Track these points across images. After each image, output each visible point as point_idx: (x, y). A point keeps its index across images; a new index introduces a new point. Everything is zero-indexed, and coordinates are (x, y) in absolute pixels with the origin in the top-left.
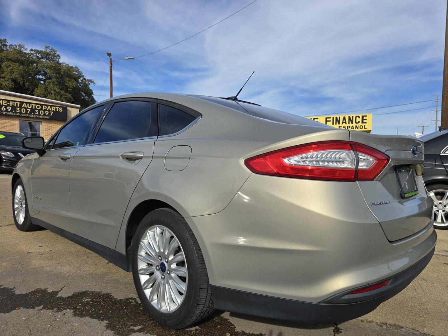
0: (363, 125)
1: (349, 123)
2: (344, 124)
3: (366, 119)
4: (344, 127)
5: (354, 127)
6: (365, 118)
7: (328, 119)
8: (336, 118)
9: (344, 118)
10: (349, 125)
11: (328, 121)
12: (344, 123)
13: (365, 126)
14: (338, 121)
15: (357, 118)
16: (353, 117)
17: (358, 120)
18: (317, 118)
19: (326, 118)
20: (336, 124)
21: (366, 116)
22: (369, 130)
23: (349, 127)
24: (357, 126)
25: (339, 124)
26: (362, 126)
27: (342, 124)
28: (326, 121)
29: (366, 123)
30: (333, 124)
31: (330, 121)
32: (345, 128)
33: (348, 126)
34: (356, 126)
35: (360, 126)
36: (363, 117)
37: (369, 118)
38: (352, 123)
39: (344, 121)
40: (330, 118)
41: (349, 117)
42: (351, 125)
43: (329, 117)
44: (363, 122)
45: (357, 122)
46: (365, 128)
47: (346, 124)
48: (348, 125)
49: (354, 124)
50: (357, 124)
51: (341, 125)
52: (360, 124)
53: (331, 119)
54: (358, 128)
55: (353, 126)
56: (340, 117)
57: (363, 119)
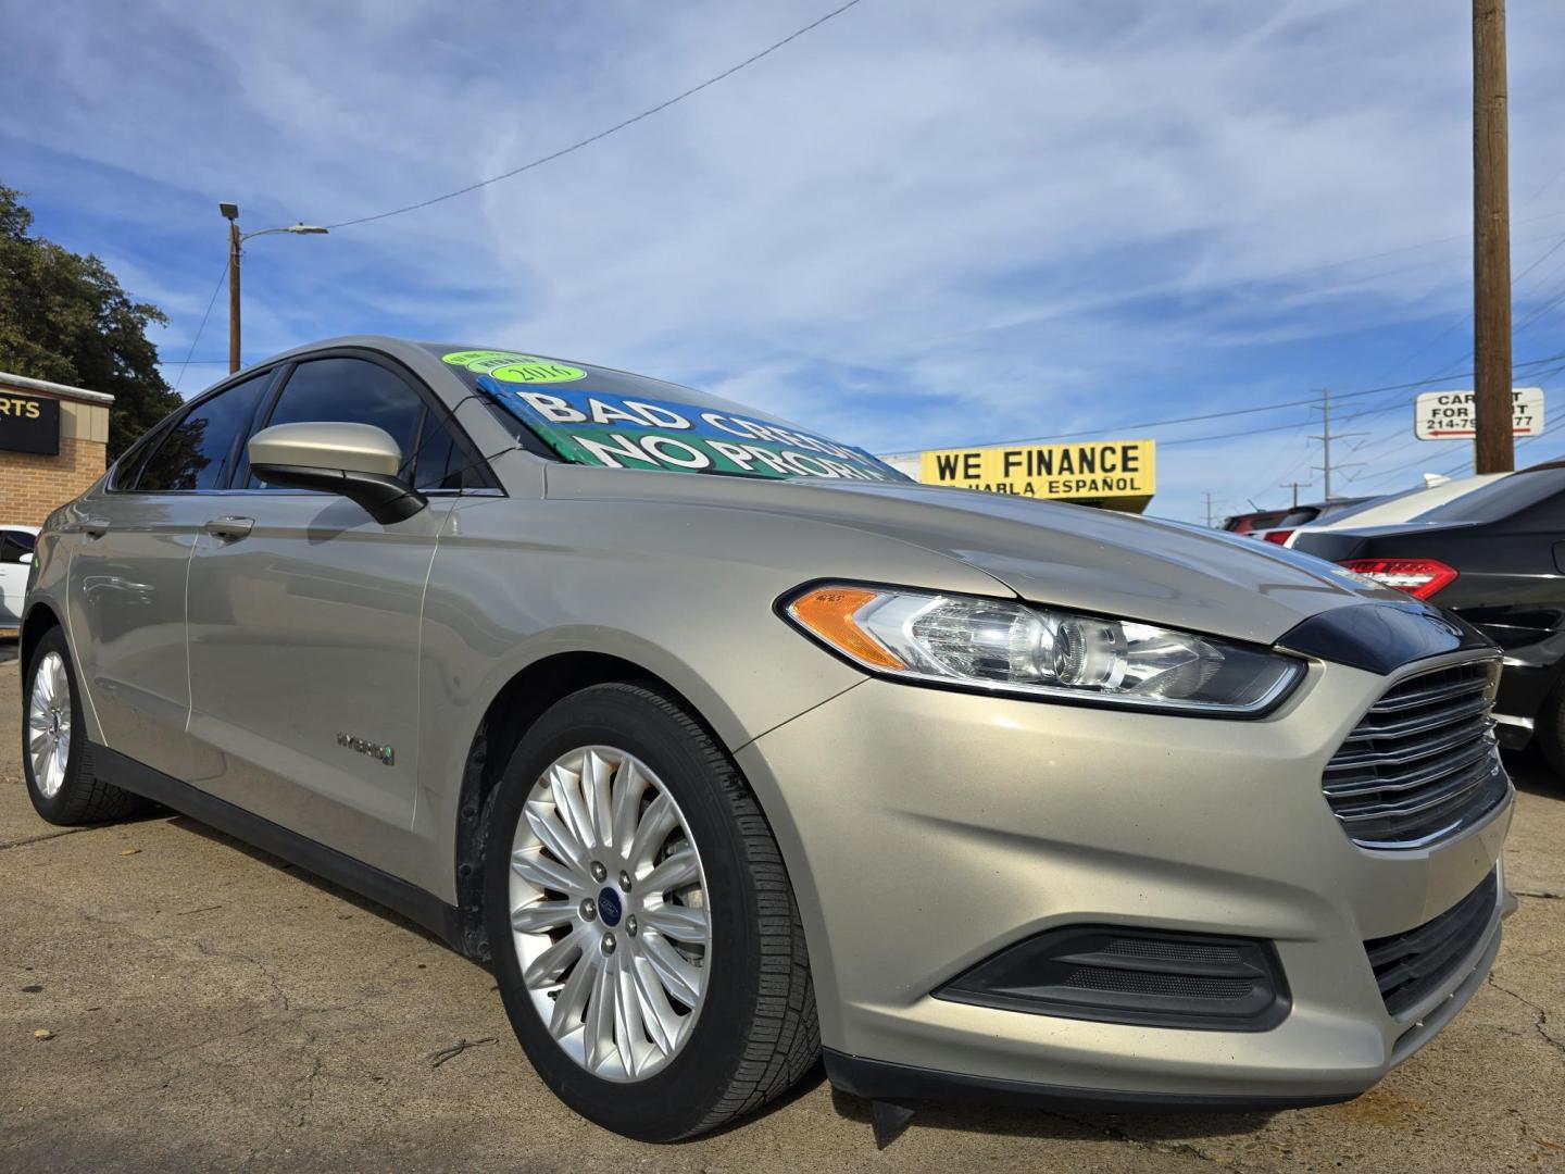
0: (1128, 476)
1: (1081, 471)
2: (1066, 474)
3: (1135, 459)
4: (1065, 485)
5: (1100, 484)
6: (1131, 453)
7: (1012, 459)
8: (1040, 453)
9: (1066, 454)
10: (1081, 477)
11: (1014, 464)
12: (1065, 469)
13: (1132, 480)
14: (1045, 463)
15: (1108, 453)
16: (1093, 450)
17: (1110, 459)
18: (978, 456)
19: (1007, 455)
20: (1039, 473)
21: (1135, 448)
22: (1148, 493)
23: (1081, 484)
24: (1109, 480)
25: (1049, 472)
26: (1125, 481)
27: (1060, 473)
28: (1008, 464)
29: (1135, 470)
30: (1030, 474)
31: (1019, 464)
32: (1070, 487)
33: (1078, 482)
34: (1105, 482)
35: (1118, 481)
36: (1125, 450)
37: (1146, 453)
38: (1092, 470)
39: (1066, 465)
40: (1019, 453)
41: (1082, 452)
42: (1087, 476)
43: (1017, 450)
44: (1125, 469)
45: (1108, 466)
46: (1132, 488)
47: (1072, 472)
48: (1077, 476)
49: (1099, 475)
50: (1109, 474)
51: (1055, 476)
52: (1118, 474)
53: (1023, 459)
54: (1110, 488)
55: (1094, 482)
56: (1050, 452)
57: (1126, 459)
